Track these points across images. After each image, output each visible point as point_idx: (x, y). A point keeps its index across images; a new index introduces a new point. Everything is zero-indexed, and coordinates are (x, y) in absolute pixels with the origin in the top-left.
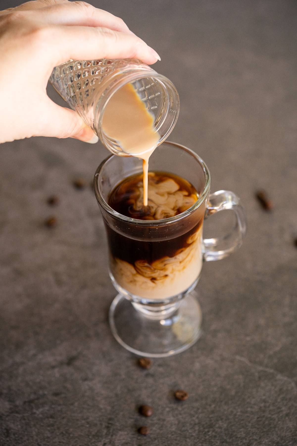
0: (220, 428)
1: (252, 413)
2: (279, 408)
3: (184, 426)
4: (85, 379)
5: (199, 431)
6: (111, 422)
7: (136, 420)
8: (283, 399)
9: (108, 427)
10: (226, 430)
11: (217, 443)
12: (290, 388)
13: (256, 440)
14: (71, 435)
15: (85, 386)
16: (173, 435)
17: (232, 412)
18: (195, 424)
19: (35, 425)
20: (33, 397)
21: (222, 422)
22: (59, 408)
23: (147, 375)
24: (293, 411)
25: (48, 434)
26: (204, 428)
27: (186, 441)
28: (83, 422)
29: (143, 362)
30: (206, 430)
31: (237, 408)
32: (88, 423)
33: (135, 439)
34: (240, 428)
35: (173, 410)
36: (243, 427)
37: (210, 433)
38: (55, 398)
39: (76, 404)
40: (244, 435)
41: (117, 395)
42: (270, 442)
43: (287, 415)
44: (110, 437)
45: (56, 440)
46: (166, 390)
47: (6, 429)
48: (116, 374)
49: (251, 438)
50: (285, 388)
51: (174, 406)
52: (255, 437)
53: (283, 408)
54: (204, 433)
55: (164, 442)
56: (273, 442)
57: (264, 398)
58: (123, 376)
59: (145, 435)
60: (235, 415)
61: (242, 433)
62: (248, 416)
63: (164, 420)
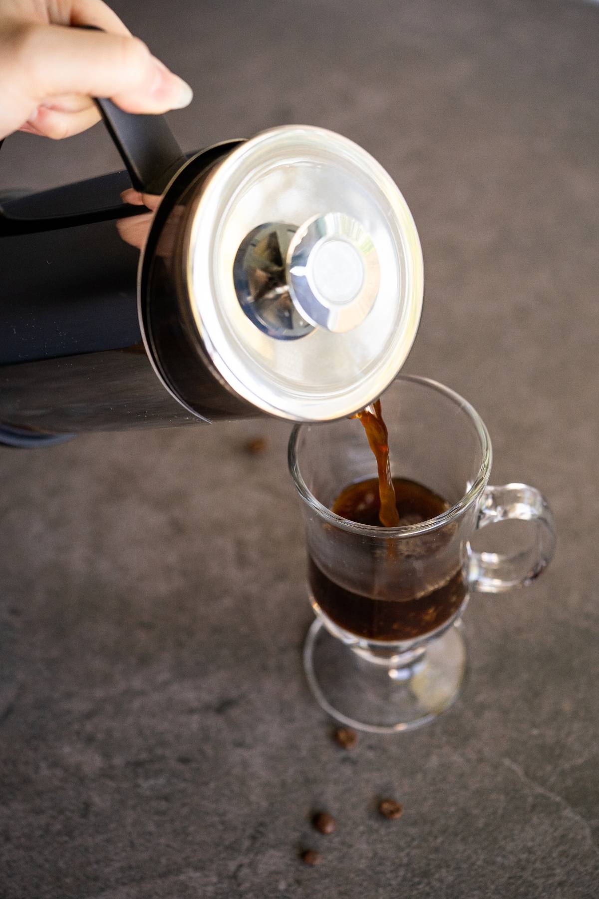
0: (441, 881)
1: (503, 867)
2: (550, 868)
3: (380, 864)
4: (239, 744)
5: (404, 879)
6: (261, 829)
7: (304, 836)
8: (563, 854)
9: (253, 838)
10: (450, 886)
12: (579, 837)
14: (190, 838)
16: (358, 876)
17: (469, 857)
18: (401, 865)
19: (134, 808)
20: (144, 756)
21: (448, 872)
22: (182, 785)
23: (345, 760)
24: (572, 878)
25: (151, 827)
26: (414, 876)
27: (377, 891)
28: (216, 819)
29: (342, 736)
30: (417, 880)
31: (480, 851)
32: (223, 823)
33: (293, 869)
34: (475, 890)
35: (371, 831)
36: (480, 888)
37: (421, 886)
38: (180, 767)
39: (212, 785)
41: (284, 784)
43: (561, 884)
44: (251, 856)
45: (162, 841)
46: (369, 793)
47: (85, 803)
48: (293, 746)
50: (571, 835)
51: (375, 825)
53: (558, 871)
54: (411, 883)
55: (339, 885)
57: (530, 844)
58: (304, 753)
59: (311, 866)
60: (473, 864)
62: (492, 871)
63: (350, 846)
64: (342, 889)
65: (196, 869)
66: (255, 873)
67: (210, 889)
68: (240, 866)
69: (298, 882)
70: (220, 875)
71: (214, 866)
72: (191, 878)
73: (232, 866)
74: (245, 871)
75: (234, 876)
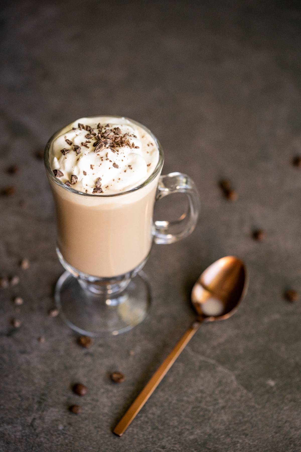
0: (153, 414)
1: (188, 402)
2: (216, 400)
4: (23, 352)
6: (43, 397)
7: (69, 398)
8: (222, 391)
9: (40, 403)
10: (159, 416)
11: (148, 428)
12: (229, 381)
13: (188, 430)
14: (2, 407)
15: (22, 358)
16: (104, 417)
17: (167, 399)
21: (156, 408)
23: (87, 354)
24: (229, 404)
28: (16, 394)
29: (83, 340)
31: (173, 395)
32: (20, 396)
33: (66, 417)
34: (174, 417)
35: (108, 391)
36: (176, 415)
39: (11, 376)
40: (176, 424)
41: (53, 371)
42: (202, 433)
43: (223, 408)
44: (40, 412)
46: (103, 371)
48: (54, 350)
49: (183, 428)
50: (224, 381)
51: (109, 387)
52: (187, 427)
53: (220, 401)
55: (94, 423)
56: (206, 434)
57: (201, 388)
58: (62, 353)
59: (76, 414)
60: (170, 403)
61: (175, 421)
62: (183, 406)
63: (97, 401)
64: (96, 425)
65: (8, 424)
66: (43, 422)
67: (18, 434)
68: (34, 419)
69: (70, 424)
70: (23, 425)
71: (19, 421)
72: (6, 429)
73: (29, 420)
74: (38, 421)
75: (32, 425)
